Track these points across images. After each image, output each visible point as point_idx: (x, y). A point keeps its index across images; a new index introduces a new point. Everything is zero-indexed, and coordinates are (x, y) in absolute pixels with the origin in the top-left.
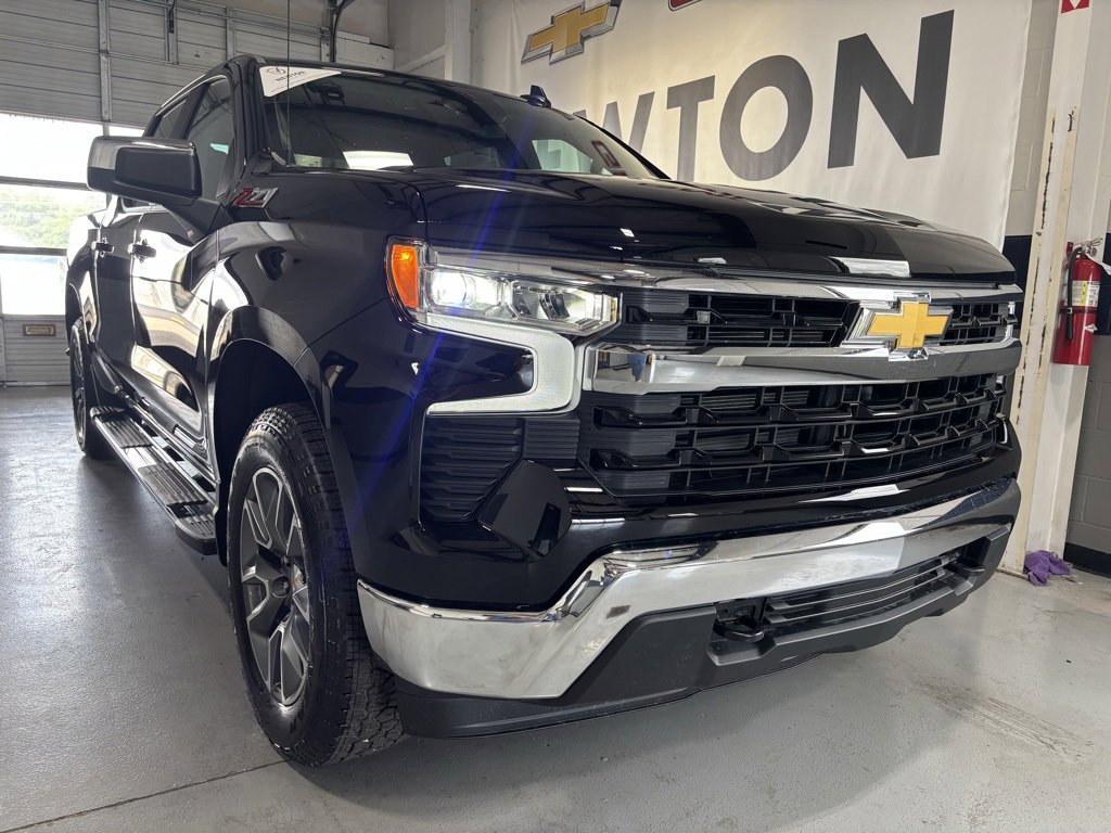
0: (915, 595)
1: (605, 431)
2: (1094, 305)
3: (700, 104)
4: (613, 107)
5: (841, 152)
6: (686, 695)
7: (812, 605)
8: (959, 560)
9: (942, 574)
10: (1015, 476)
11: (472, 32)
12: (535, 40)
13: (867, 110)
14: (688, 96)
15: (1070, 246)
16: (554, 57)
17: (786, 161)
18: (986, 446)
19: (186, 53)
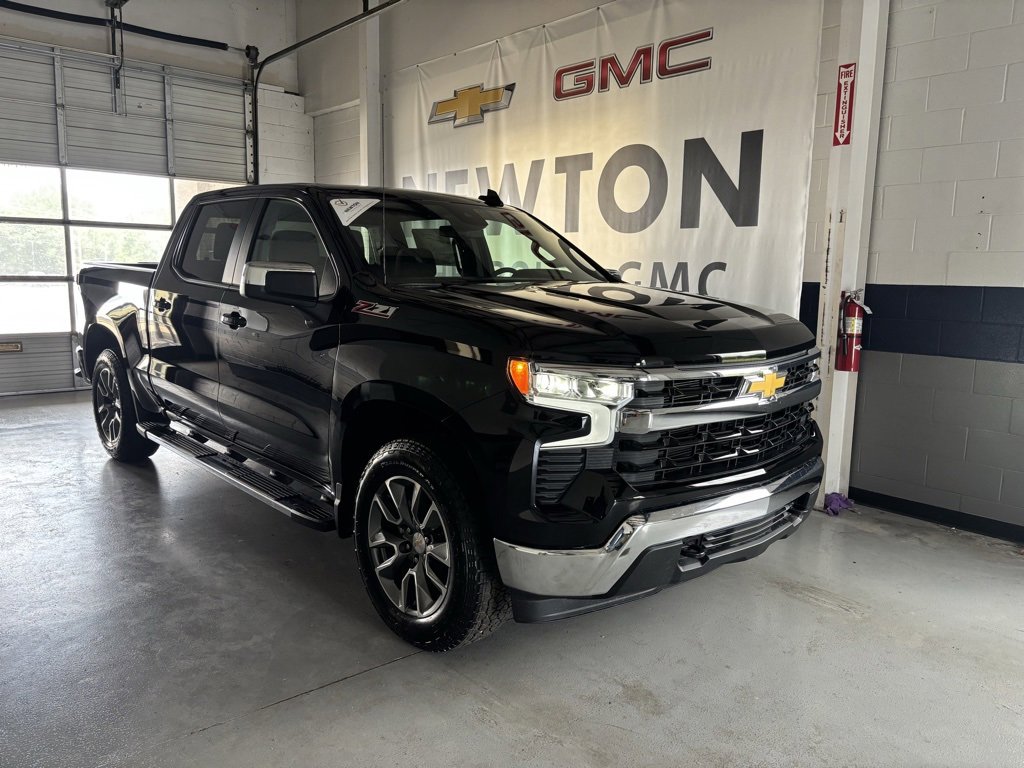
0: (774, 528)
1: (625, 453)
2: (860, 332)
3: (582, 173)
4: (511, 168)
5: (690, 218)
6: (655, 592)
7: (725, 536)
8: (794, 506)
9: (786, 515)
10: (820, 455)
11: (382, 93)
12: (439, 107)
13: (706, 190)
14: (572, 166)
15: (843, 293)
16: (458, 122)
17: (649, 221)
18: (805, 439)
19: (131, 104)
